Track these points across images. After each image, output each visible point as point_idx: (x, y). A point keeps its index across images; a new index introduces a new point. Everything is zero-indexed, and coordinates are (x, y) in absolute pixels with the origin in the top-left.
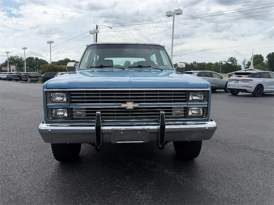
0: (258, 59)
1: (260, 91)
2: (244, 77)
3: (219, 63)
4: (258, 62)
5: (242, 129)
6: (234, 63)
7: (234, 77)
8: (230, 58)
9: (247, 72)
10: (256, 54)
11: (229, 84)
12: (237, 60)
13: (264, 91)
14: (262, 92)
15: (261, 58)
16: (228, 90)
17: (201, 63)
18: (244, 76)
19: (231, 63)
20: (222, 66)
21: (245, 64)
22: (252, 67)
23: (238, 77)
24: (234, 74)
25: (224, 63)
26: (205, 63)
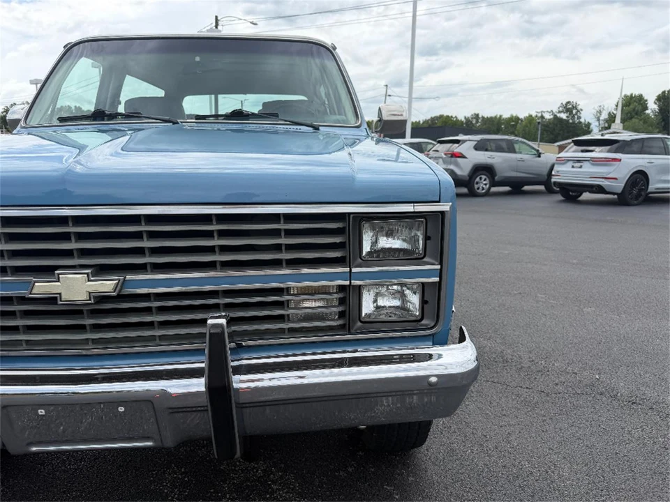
0: (633, 107)
1: (641, 190)
2: (598, 153)
3: (536, 116)
4: (633, 114)
5: (588, 313)
6: (574, 116)
7: (572, 152)
8: (564, 103)
9: (607, 137)
10: (629, 94)
11: (558, 172)
12: (582, 110)
13: (649, 190)
14: (643, 193)
15: (642, 104)
16: (555, 188)
17: (491, 118)
18: (597, 149)
19: (567, 117)
20: (542, 125)
21: (601, 118)
22: (617, 125)
23: (582, 151)
24: (572, 144)
25: (548, 116)
26: (501, 116)
